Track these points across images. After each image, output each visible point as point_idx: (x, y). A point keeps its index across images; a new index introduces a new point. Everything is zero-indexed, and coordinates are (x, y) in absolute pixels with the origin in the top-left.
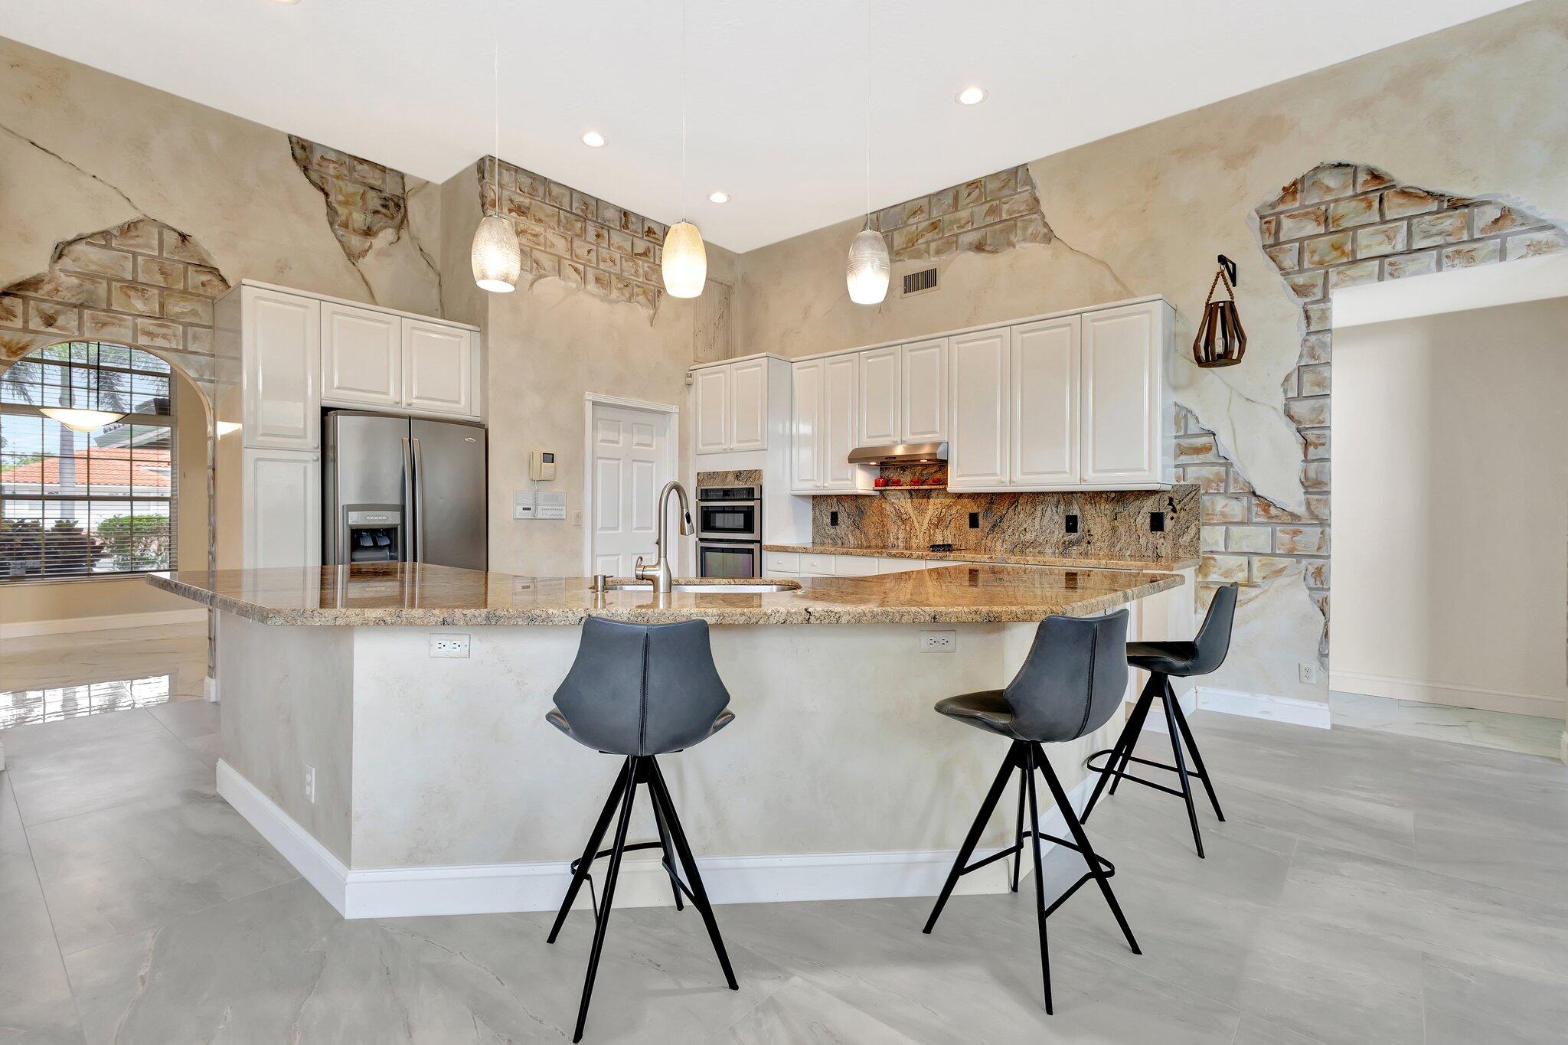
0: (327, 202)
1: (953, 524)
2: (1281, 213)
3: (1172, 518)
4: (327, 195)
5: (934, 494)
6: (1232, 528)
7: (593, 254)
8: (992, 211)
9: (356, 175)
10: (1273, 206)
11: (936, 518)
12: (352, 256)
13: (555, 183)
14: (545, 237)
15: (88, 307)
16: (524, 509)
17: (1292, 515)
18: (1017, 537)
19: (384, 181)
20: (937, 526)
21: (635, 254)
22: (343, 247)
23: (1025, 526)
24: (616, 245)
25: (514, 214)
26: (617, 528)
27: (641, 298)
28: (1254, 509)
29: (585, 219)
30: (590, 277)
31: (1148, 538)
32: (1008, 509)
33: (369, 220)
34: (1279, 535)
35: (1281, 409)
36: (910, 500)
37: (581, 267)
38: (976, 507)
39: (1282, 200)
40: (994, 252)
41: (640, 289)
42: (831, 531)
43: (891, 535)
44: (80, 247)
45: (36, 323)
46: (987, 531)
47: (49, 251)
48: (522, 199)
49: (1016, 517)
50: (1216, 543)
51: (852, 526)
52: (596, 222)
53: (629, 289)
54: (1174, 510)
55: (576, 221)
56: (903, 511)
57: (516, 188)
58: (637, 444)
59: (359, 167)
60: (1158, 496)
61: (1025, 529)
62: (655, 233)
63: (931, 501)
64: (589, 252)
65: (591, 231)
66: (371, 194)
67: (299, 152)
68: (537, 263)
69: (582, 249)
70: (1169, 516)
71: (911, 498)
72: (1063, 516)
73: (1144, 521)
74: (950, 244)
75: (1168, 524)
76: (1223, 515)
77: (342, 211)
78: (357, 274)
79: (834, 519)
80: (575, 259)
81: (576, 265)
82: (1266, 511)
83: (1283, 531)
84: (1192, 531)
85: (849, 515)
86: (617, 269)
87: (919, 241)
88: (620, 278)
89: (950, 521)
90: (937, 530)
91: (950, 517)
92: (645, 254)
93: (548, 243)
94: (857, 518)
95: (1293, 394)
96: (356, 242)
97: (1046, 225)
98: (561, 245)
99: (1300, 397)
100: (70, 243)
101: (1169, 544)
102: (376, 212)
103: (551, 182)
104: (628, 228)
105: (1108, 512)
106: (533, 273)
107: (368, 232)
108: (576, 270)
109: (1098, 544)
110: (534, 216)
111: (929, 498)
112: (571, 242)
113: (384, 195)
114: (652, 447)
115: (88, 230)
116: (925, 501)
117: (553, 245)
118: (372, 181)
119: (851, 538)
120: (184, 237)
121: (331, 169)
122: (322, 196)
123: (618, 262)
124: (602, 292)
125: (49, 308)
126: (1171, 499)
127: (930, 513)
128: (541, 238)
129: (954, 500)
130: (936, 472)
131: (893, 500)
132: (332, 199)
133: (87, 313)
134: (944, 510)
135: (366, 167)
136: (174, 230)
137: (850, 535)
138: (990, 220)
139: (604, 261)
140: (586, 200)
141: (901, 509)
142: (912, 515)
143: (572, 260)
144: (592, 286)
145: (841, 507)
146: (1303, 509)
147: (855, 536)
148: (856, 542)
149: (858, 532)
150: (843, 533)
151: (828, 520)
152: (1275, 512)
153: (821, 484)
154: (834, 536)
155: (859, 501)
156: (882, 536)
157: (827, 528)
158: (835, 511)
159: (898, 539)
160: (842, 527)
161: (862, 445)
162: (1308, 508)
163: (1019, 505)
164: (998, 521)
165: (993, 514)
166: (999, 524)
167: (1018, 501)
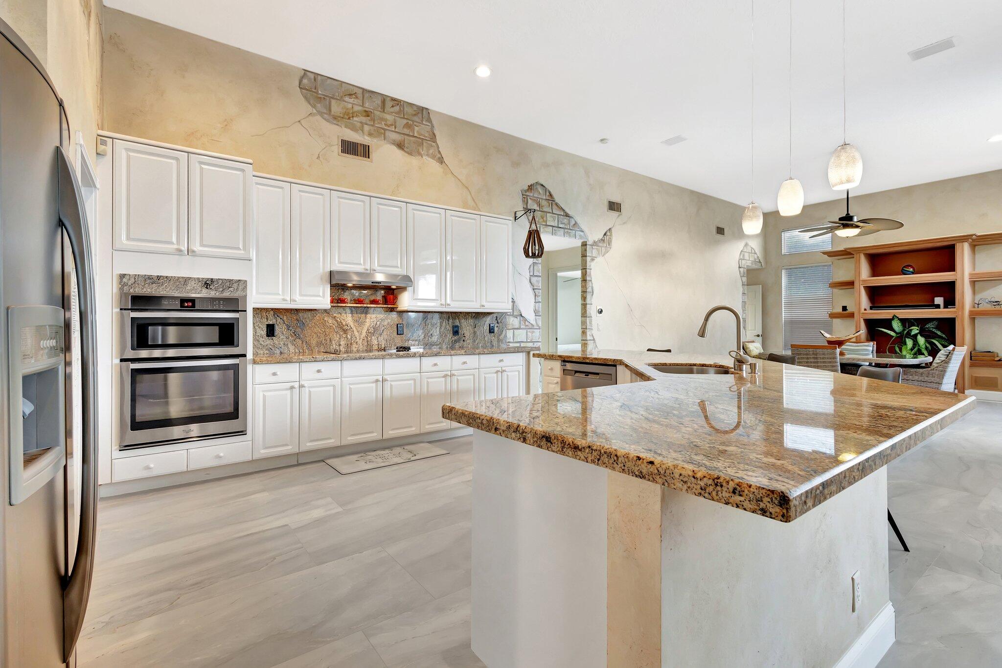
1: (385, 333)
2: (528, 196)
3: (497, 327)
5: (371, 310)
6: (515, 331)
8: (407, 126)
10: (526, 191)
11: (373, 329)
17: (532, 324)
18: (427, 339)
20: (373, 334)
23: (431, 332)
28: (522, 322)
31: (488, 336)
32: (421, 322)
34: (529, 333)
35: (528, 279)
36: (350, 315)
38: (401, 321)
39: (528, 190)
40: (410, 154)
42: (268, 341)
43: (333, 342)
46: (409, 336)
49: (426, 327)
50: (510, 338)
51: (292, 336)
54: (498, 323)
56: (344, 323)
60: (492, 315)
61: (432, 335)
63: (369, 316)
70: (496, 326)
71: (352, 313)
72: (451, 326)
73: (486, 328)
74: (380, 133)
75: (496, 329)
76: (512, 325)
79: (271, 331)
82: (525, 323)
83: (529, 332)
84: (504, 333)
85: (288, 327)
87: (355, 119)
89: (383, 330)
90: (373, 337)
91: (383, 328)
94: (298, 330)
95: (532, 274)
97: (439, 152)
99: (533, 276)
101: (496, 340)
105: (472, 324)
109: (468, 341)
111: (366, 313)
116: (363, 315)
119: (292, 348)
126: (497, 317)
127: (367, 324)
129: (386, 316)
131: (335, 315)
134: (378, 323)
137: (290, 345)
138: (406, 131)
142: (352, 326)
145: (279, 320)
146: (535, 322)
147: (296, 345)
148: (297, 351)
149: (299, 342)
150: (281, 343)
151: (262, 332)
152: (527, 323)
153: (288, 299)
154: (270, 347)
155: (301, 314)
156: (325, 344)
157: (261, 339)
158: (271, 323)
159: (340, 345)
160: (281, 338)
161: (334, 268)
162: (536, 322)
163: (428, 319)
164: (416, 330)
165: (412, 325)
166: (416, 332)
167: (427, 317)
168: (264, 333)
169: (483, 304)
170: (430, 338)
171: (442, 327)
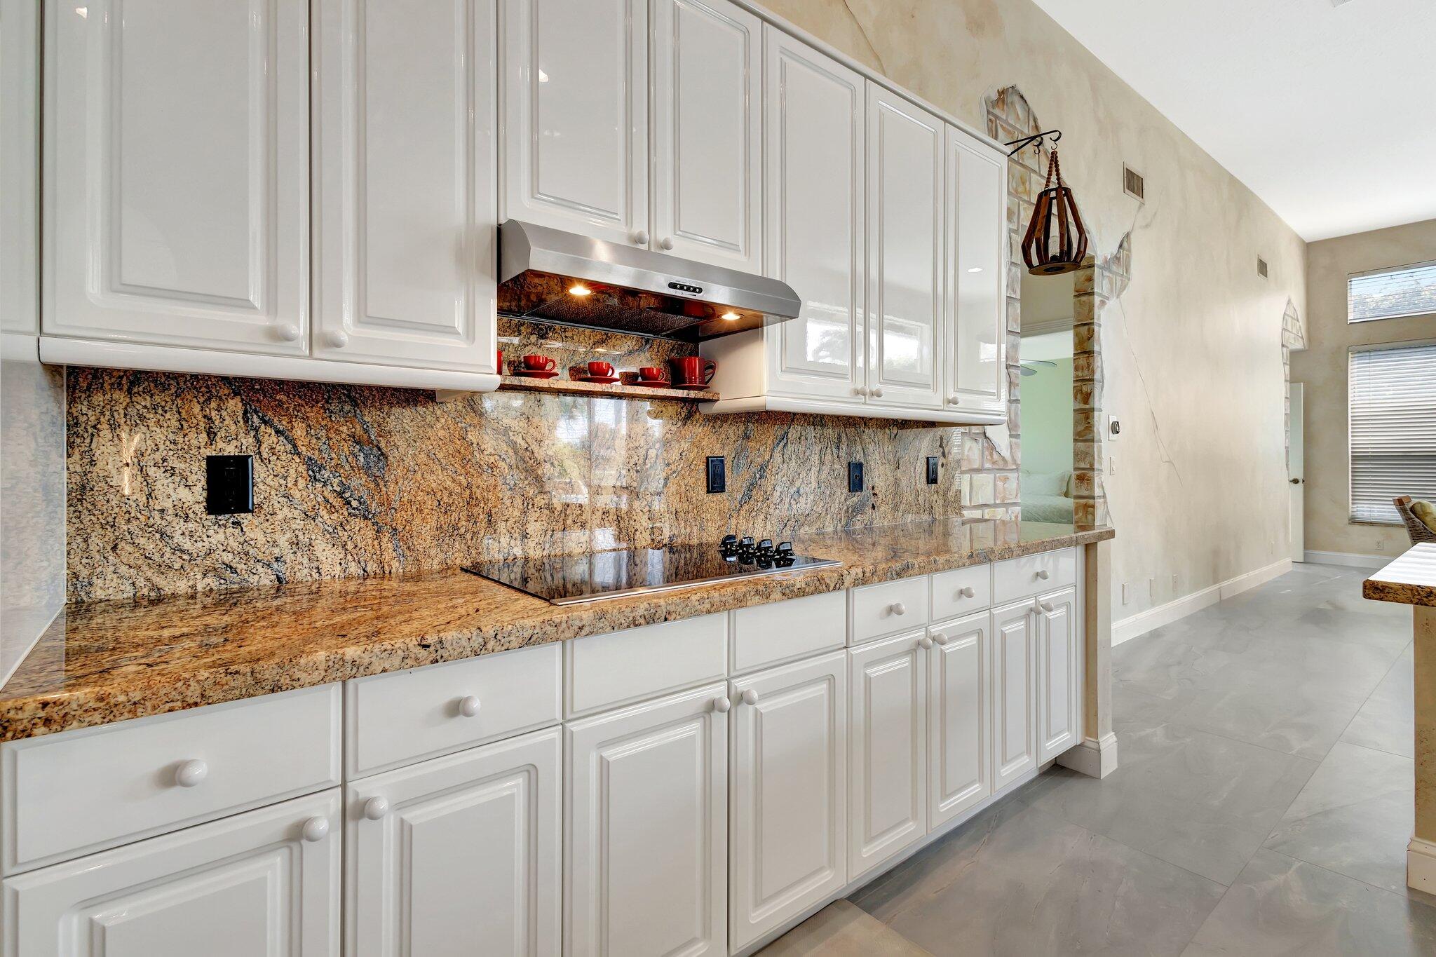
1: (672, 487)
2: (997, 118)
3: (943, 465)
6: (974, 476)
10: (993, 104)
11: (636, 475)
17: (1004, 459)
18: (787, 505)
20: (636, 492)
23: (798, 484)
28: (986, 453)
31: (925, 494)
32: (773, 450)
34: (998, 483)
38: (719, 446)
39: (997, 101)
42: (217, 536)
46: (739, 497)
49: (785, 465)
50: (966, 495)
51: (332, 509)
54: (944, 450)
60: (933, 434)
70: (940, 463)
72: (845, 466)
73: (921, 469)
75: (940, 472)
76: (969, 461)
79: (228, 488)
82: (991, 455)
83: (999, 479)
84: (954, 482)
85: (314, 469)
89: (666, 478)
91: (666, 471)
94: (359, 482)
101: (941, 502)
105: (891, 457)
109: (883, 508)
126: (941, 434)
130: (630, 352)
141: (534, 447)
145: (270, 439)
146: (1009, 453)
147: (350, 546)
148: (354, 569)
149: (362, 531)
150: (283, 540)
151: (183, 493)
152: (995, 456)
153: (300, 329)
154: (227, 558)
155: (370, 416)
156: (469, 536)
157: (179, 526)
158: (230, 450)
159: (525, 536)
160: (280, 516)
161: (515, 213)
162: (1011, 452)
163: (789, 442)
164: (758, 476)
165: (749, 460)
166: (759, 482)
167: (787, 435)
168: (195, 495)
169: (951, 397)
170: (795, 502)
171: (824, 467)
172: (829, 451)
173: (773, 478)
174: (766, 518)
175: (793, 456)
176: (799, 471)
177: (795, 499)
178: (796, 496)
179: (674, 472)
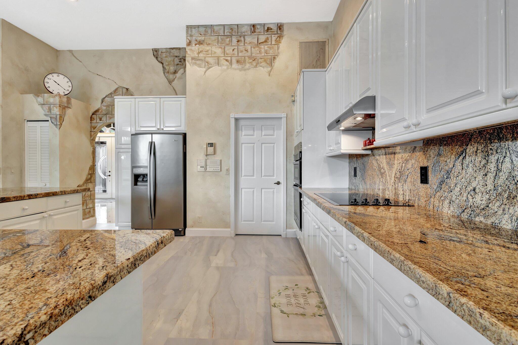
0: (163, 66)
1: (409, 180)
4: (163, 64)
7: (236, 50)
9: (171, 54)
11: (398, 173)
12: (170, 82)
13: (216, 25)
14: (211, 51)
15: (108, 114)
16: (201, 167)
18: (465, 198)
19: (180, 53)
20: (399, 180)
21: (259, 43)
22: (167, 80)
23: (474, 184)
24: (248, 42)
25: (198, 45)
26: (253, 176)
27: (264, 64)
29: (231, 36)
30: (234, 60)
32: (455, 161)
33: (175, 68)
36: (385, 156)
37: (229, 58)
38: (426, 161)
41: (262, 59)
42: (354, 180)
44: (106, 99)
45: (98, 121)
46: (435, 187)
47: (100, 101)
48: (201, 38)
49: (464, 171)
51: (361, 178)
52: (237, 35)
53: (256, 61)
55: (227, 38)
56: (381, 166)
57: (198, 34)
58: (265, 135)
59: (172, 51)
61: (474, 190)
62: (271, 29)
63: (396, 156)
64: (233, 50)
65: (234, 40)
66: (176, 59)
67: (155, 53)
68: (207, 63)
69: (229, 50)
71: (385, 154)
77: (167, 68)
78: (172, 88)
79: (355, 172)
80: (226, 55)
81: (226, 58)
85: (359, 169)
86: (249, 54)
88: (250, 57)
89: (408, 175)
90: (399, 184)
91: (408, 172)
92: (266, 41)
93: (213, 52)
94: (363, 172)
96: (171, 77)
98: (219, 51)
100: (104, 98)
102: (178, 64)
103: (214, 25)
104: (255, 32)
106: (206, 67)
107: (175, 72)
108: (227, 60)
110: (206, 43)
112: (224, 49)
113: (180, 57)
114: (274, 136)
115: (108, 94)
116: (393, 156)
117: (215, 53)
118: (176, 54)
119: (361, 187)
120: (127, 89)
121: (164, 55)
122: (161, 65)
123: (249, 50)
124: (240, 67)
125: (100, 116)
127: (395, 166)
128: (210, 52)
129: (410, 154)
131: (377, 157)
132: (164, 65)
133: (108, 115)
134: (404, 165)
135: (174, 50)
136: (125, 88)
137: (360, 184)
139: (242, 52)
140: (231, 27)
142: (386, 169)
143: (225, 56)
144: (235, 65)
145: (357, 164)
149: (363, 182)
150: (358, 182)
154: (355, 184)
155: (364, 159)
156: (373, 187)
158: (355, 166)
159: (379, 189)
160: (358, 178)
163: (467, 156)
164: (445, 177)
165: (440, 168)
166: (446, 181)
167: (466, 151)
168: (353, 174)
170: (471, 197)
171: (501, 174)
172: (507, 159)
173: (455, 179)
174: (450, 203)
175: (470, 165)
176: (475, 175)
177: (471, 195)
178: (472, 193)
179: (410, 173)
